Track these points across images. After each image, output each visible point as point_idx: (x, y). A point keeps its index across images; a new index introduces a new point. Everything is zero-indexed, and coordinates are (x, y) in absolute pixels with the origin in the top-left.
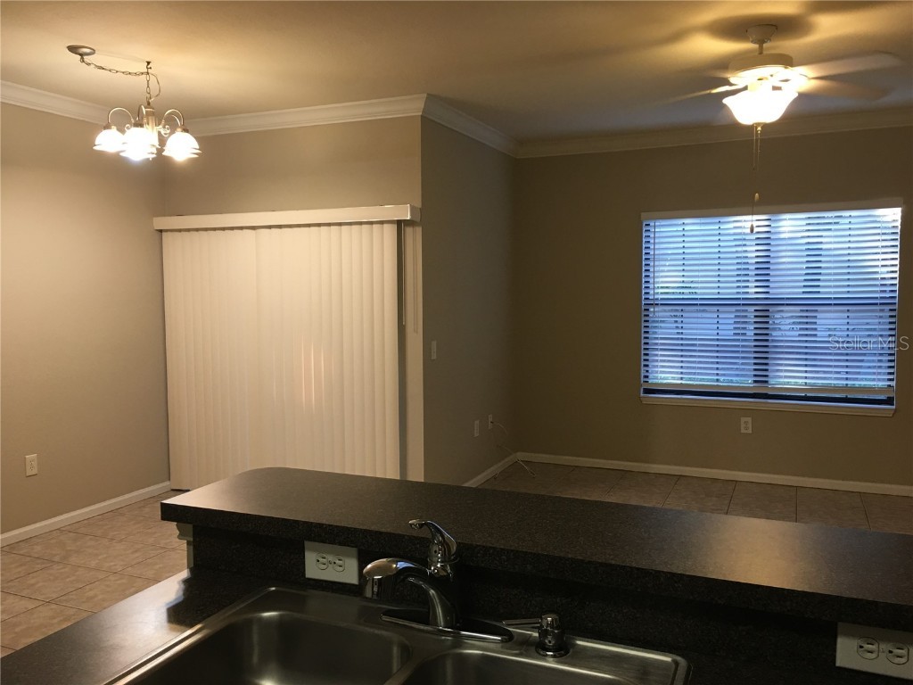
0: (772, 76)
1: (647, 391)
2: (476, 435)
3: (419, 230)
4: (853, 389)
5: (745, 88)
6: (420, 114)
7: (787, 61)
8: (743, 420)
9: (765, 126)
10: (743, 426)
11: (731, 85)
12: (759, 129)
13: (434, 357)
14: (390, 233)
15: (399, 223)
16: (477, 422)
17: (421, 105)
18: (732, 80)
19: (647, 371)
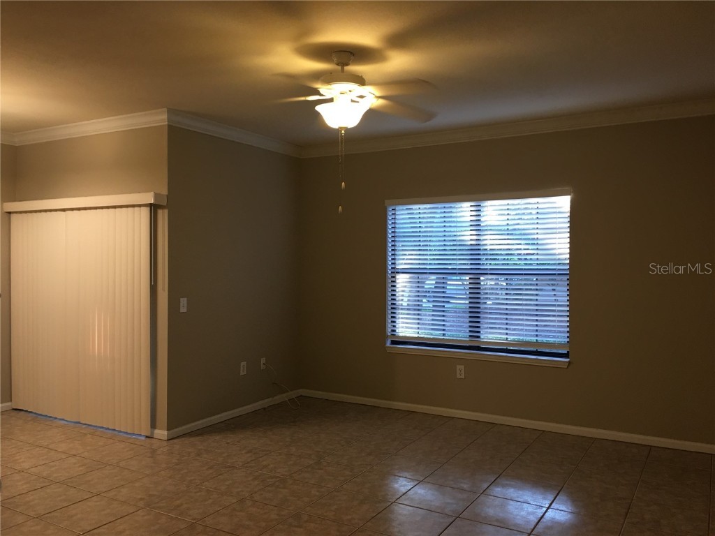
0: (350, 91)
1: (394, 342)
2: (242, 373)
3: (166, 211)
4: (543, 344)
5: (331, 100)
6: (166, 123)
7: (360, 81)
8: (458, 367)
9: (347, 129)
10: (458, 372)
11: (322, 95)
12: (343, 132)
13: (183, 309)
14: (145, 212)
15: (151, 205)
16: (244, 363)
17: (165, 117)
18: (322, 91)
19: (394, 326)
